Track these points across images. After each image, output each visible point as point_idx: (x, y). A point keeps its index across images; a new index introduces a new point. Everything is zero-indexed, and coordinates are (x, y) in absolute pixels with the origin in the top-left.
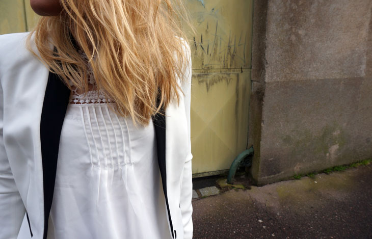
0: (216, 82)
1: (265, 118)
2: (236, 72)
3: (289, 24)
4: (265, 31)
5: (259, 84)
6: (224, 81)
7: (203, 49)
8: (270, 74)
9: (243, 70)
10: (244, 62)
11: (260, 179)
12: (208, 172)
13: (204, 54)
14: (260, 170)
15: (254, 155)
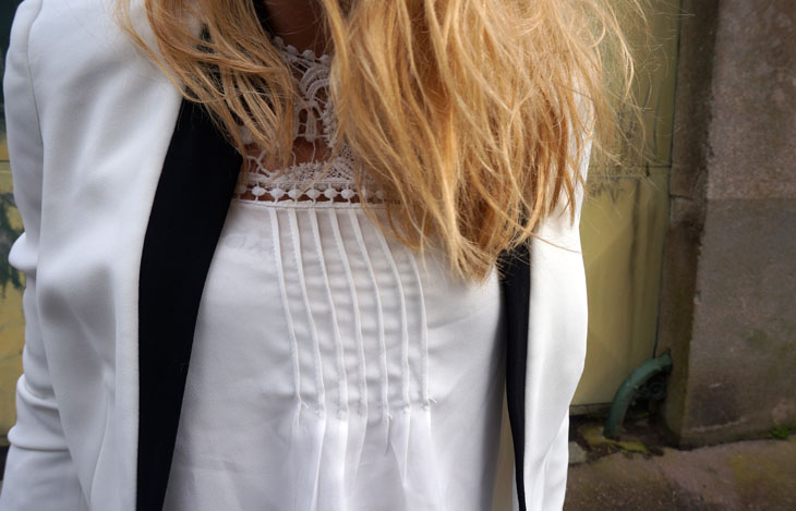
1: (703, 283)
2: (635, 176)
3: (769, 63)
4: (711, 77)
5: (690, 203)
6: (605, 195)
8: (719, 181)
9: (651, 170)
10: (655, 150)
11: (686, 432)
14: (687, 411)
15: (673, 372)
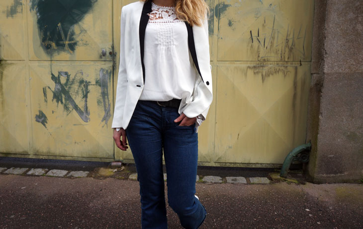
0: (272, 74)
1: (323, 110)
2: (294, 65)
3: (354, 13)
4: (325, 20)
5: (318, 75)
6: (281, 74)
7: (259, 42)
8: (330, 65)
9: (302, 63)
10: (304, 54)
11: (316, 176)
12: (261, 164)
13: (260, 46)
14: (317, 166)
15: (312, 150)
